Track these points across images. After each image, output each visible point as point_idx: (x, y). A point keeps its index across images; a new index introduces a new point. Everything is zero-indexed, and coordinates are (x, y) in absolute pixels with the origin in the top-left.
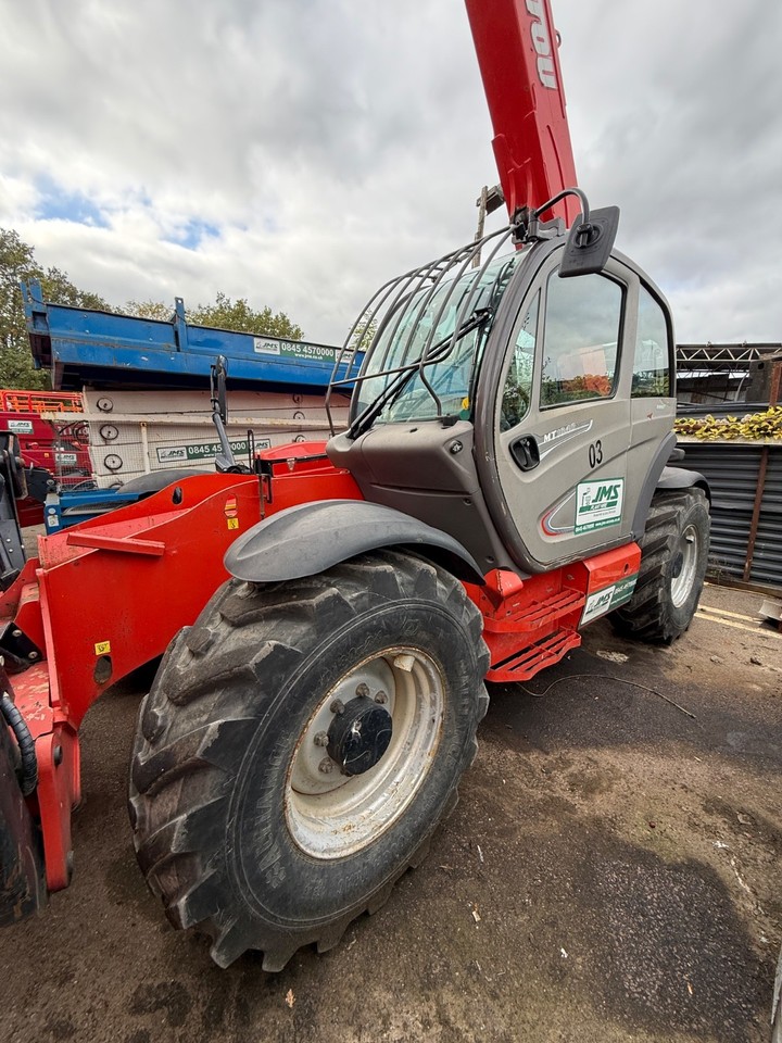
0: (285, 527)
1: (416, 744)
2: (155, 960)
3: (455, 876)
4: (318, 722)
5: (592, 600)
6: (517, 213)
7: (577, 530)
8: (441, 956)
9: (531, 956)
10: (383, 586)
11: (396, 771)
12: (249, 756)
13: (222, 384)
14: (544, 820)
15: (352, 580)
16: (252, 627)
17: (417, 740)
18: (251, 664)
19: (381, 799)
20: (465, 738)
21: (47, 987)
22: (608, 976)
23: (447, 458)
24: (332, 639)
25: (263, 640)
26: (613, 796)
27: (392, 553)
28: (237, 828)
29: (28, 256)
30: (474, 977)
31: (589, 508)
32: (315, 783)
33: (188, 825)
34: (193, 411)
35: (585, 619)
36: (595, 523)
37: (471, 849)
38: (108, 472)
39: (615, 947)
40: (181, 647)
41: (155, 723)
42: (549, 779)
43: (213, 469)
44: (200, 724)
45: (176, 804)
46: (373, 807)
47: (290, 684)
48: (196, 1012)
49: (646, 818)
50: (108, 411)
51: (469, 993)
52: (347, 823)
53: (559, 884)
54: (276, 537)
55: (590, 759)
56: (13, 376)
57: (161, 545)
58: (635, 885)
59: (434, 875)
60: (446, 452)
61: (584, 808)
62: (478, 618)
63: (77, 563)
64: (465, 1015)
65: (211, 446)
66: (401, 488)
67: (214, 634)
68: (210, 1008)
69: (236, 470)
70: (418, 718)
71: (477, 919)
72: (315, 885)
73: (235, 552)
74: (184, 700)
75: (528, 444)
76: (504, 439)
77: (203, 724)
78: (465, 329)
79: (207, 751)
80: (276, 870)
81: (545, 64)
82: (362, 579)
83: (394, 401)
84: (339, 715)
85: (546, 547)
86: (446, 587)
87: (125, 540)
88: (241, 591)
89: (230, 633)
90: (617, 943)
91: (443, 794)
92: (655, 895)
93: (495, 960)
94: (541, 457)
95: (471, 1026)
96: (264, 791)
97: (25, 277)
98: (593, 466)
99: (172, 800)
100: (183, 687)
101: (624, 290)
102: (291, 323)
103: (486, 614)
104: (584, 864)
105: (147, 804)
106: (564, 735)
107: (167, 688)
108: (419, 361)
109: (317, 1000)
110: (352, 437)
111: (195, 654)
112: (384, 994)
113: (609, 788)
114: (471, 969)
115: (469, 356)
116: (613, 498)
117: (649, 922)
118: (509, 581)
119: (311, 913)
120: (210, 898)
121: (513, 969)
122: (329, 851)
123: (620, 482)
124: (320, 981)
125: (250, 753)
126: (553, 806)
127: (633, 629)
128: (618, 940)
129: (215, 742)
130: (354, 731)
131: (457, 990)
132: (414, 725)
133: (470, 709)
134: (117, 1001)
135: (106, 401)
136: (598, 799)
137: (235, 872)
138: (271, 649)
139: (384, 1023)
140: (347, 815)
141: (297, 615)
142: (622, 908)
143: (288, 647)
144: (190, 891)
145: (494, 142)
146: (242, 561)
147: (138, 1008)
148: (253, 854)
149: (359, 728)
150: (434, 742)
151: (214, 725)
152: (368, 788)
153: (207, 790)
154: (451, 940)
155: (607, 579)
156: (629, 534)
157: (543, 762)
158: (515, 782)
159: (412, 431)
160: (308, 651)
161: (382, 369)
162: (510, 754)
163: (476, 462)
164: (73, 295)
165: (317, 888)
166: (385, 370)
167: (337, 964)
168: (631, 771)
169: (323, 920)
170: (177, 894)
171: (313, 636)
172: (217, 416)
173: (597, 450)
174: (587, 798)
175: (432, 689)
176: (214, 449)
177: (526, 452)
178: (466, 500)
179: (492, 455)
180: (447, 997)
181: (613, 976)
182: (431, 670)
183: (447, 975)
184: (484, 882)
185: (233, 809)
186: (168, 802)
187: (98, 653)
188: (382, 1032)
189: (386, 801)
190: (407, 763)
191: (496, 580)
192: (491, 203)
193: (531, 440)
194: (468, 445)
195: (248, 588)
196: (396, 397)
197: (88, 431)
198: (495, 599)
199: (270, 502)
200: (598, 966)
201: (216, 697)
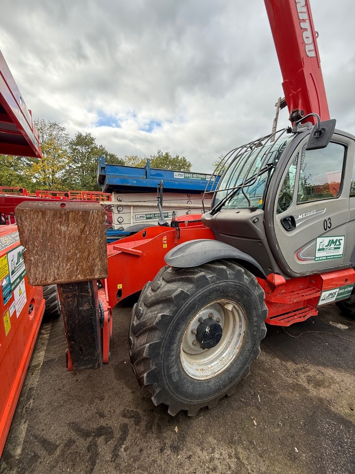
0: (186, 248)
1: (232, 343)
2: (130, 401)
3: (247, 404)
4: (193, 324)
5: (325, 294)
6: (293, 112)
7: (316, 259)
8: (238, 433)
9: (279, 446)
10: (222, 275)
11: (223, 352)
12: (170, 329)
13: (161, 191)
14: (292, 392)
15: (209, 270)
16: (173, 283)
17: (233, 341)
18: (173, 296)
19: (216, 362)
20: (254, 345)
21: (96, 400)
22: (318, 466)
23: (252, 224)
24: (202, 291)
25: (177, 288)
26: (331, 391)
27: (226, 262)
28: (164, 354)
29: (93, 142)
30: (252, 446)
31: (323, 249)
32: (191, 349)
33: (149, 348)
34: (150, 201)
35: (321, 303)
36: (327, 257)
37: (255, 395)
38: (119, 223)
39: (324, 455)
40: (148, 288)
41: (140, 312)
42: (296, 375)
43: (157, 224)
44: (155, 314)
45: (145, 340)
46: (213, 364)
47: (185, 305)
48: (143, 423)
49: (348, 404)
50: (120, 201)
51: (250, 451)
52: (202, 368)
53: (297, 421)
54: (183, 252)
55: (320, 371)
56: (85, 186)
57: (140, 252)
58: (338, 433)
59: (237, 401)
60: (251, 222)
61: (313, 392)
62: (262, 293)
63: (115, 256)
64: (247, 459)
65: (155, 214)
66: (231, 236)
67: (160, 284)
68: (148, 423)
69: (166, 225)
70: (233, 332)
71: (256, 424)
72: (189, 386)
73: (168, 256)
74: (150, 305)
75: (290, 219)
76: (278, 218)
77: (156, 314)
78: (262, 172)
79: (157, 323)
80: (176, 374)
81: (309, 47)
82: (214, 270)
83: (230, 200)
84: (201, 323)
85: (299, 266)
86: (248, 278)
87: (130, 249)
88: (169, 270)
89: (166, 285)
90: (325, 455)
91: (243, 367)
92: (349, 440)
93: (263, 443)
94: (297, 225)
95: (249, 464)
96: (174, 343)
97: (92, 149)
98: (326, 230)
99: (144, 339)
100: (150, 301)
101: (346, 148)
102: (187, 161)
103: (267, 293)
104: (311, 416)
105: (136, 339)
106: (307, 357)
107: (144, 301)
108: (241, 185)
109: (187, 433)
110: (212, 214)
111: (153, 290)
112: (213, 440)
113: (329, 387)
114: (251, 443)
115: (263, 183)
116: (337, 245)
117: (344, 451)
118: (279, 279)
119: (187, 397)
120: (154, 376)
121: (271, 448)
122: (195, 376)
123: (343, 238)
124: (188, 427)
125: (170, 327)
126: (297, 387)
127: (352, 313)
128: (326, 453)
129: (159, 321)
130: (207, 330)
131: (245, 448)
132: (232, 335)
133: (257, 332)
134: (118, 411)
135: (120, 197)
136: (322, 390)
137: (162, 370)
138: (180, 291)
139: (212, 450)
140: (202, 365)
141: (189, 281)
142: (330, 441)
143: (186, 292)
144: (148, 372)
145: (283, 84)
146: (171, 260)
147: (124, 416)
148: (168, 366)
149: (209, 329)
150: (240, 344)
151: (160, 315)
152: (211, 357)
153: (156, 337)
154: (243, 429)
155: (334, 285)
156: (348, 263)
157: (294, 367)
158: (279, 373)
159: (237, 213)
160: (192, 294)
161: (226, 188)
162: (277, 360)
163: (264, 227)
164: (107, 155)
165: (189, 388)
166: (227, 188)
167: (195, 423)
168: (343, 381)
169: (191, 402)
170: (143, 372)
171: (195, 289)
172: (159, 204)
173: (328, 222)
174: (316, 388)
175: (240, 321)
176: (156, 216)
177: (289, 223)
178: (260, 242)
179: (272, 223)
180: (240, 450)
181: (321, 467)
182: (240, 312)
183: (240, 441)
184: (260, 410)
185: (163, 346)
186: (143, 339)
187: (118, 288)
188: (211, 453)
189: (218, 363)
190: (228, 350)
191: (273, 278)
192: (282, 105)
193: (292, 218)
194: (261, 219)
195: (172, 270)
196: (231, 198)
197: (113, 208)
198: (272, 287)
199: (179, 238)
200: (313, 461)
201: (160, 306)
